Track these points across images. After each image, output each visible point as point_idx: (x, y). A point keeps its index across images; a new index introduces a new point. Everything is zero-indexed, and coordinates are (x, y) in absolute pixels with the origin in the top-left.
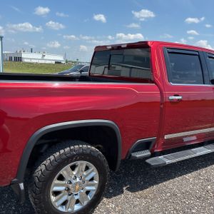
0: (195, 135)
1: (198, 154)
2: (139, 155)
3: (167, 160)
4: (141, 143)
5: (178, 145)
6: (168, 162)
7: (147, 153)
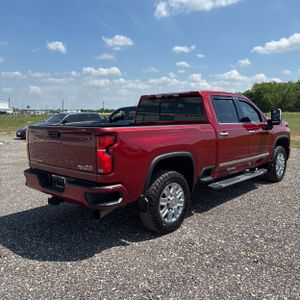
0: (234, 165)
1: (242, 180)
2: (205, 179)
3: (224, 184)
4: (206, 170)
5: (223, 175)
6: (224, 185)
7: (210, 178)
